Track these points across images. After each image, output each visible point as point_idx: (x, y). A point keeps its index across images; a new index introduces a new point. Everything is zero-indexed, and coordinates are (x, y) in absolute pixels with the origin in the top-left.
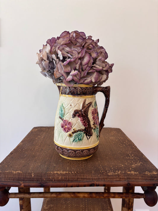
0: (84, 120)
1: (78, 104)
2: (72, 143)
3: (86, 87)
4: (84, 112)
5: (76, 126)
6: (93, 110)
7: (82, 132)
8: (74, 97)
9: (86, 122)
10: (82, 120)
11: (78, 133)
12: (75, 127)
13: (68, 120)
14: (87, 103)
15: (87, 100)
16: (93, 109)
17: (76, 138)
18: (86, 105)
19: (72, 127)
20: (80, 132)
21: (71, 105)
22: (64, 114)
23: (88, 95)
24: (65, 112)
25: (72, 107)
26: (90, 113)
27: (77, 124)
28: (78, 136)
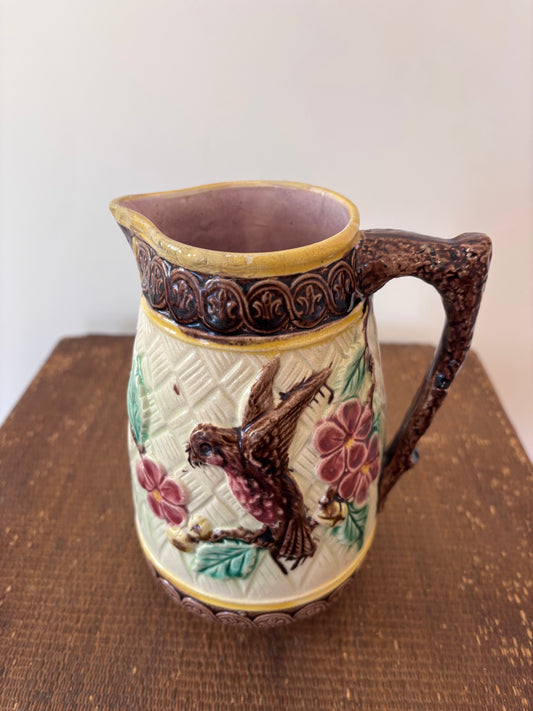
0: (253, 492)
1: (224, 392)
2: (194, 574)
3: (281, 278)
4: (259, 448)
5: (209, 506)
6: (333, 419)
7: (249, 543)
8: (191, 340)
9: (269, 504)
10: (244, 492)
11: (220, 545)
12: (202, 513)
13: (167, 466)
14: (283, 382)
15: (287, 363)
16: (329, 410)
17: (212, 562)
18: (277, 401)
19: (190, 508)
20: (233, 544)
21: (176, 390)
22: (146, 426)
23: (299, 329)
24: (147, 414)
25: (184, 404)
26: (308, 441)
27: (215, 501)
28: (224, 557)
